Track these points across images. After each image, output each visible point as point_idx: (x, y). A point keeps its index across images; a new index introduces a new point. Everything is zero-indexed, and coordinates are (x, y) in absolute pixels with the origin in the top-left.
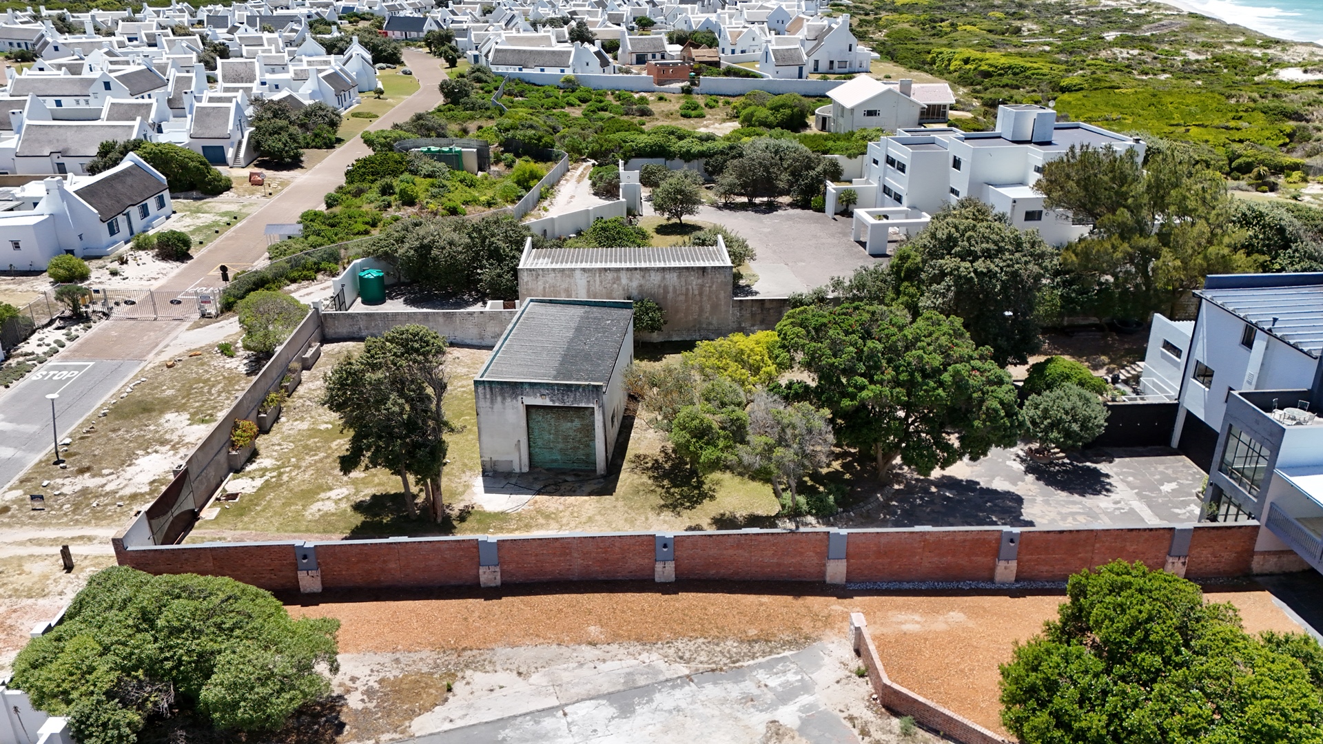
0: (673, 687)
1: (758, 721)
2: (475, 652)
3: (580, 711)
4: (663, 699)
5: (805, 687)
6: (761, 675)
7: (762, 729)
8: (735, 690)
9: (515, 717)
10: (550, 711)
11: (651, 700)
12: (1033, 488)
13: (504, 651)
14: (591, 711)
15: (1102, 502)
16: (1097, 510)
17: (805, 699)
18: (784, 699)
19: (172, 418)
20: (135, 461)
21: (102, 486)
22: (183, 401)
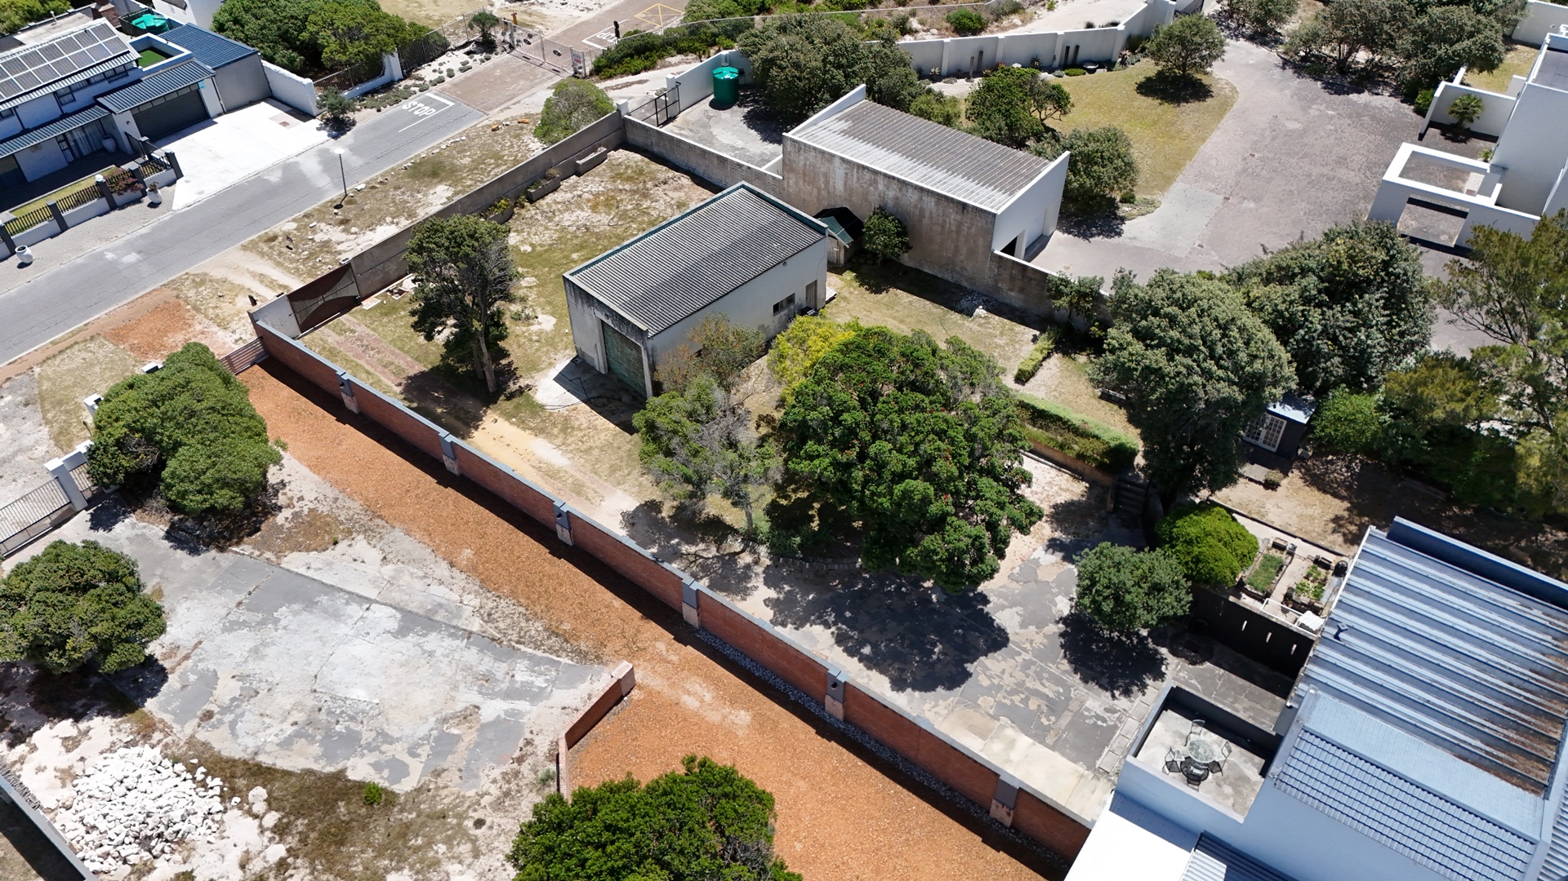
0: (451, 635)
1: (468, 697)
2: (383, 523)
3: (381, 612)
4: (433, 641)
5: (533, 695)
6: (522, 665)
7: (459, 706)
8: (487, 663)
9: (341, 590)
10: (363, 600)
11: (425, 635)
12: (1039, 640)
13: (398, 533)
14: (384, 617)
15: (1095, 701)
16: (1074, 706)
17: (522, 705)
18: (510, 695)
19: (440, 191)
20: (378, 228)
21: (339, 243)
22: (464, 175)
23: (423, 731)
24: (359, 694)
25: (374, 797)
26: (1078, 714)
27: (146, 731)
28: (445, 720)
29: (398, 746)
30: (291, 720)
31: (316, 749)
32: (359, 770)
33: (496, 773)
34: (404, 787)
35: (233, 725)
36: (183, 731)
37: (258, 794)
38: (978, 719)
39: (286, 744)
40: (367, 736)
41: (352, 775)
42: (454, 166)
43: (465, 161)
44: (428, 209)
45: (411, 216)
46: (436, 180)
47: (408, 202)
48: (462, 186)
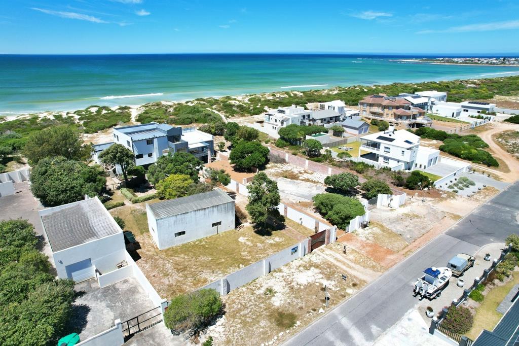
19: (277, 302)
20: (307, 284)
21: (322, 278)
22: (264, 312)
25: (286, 177)
42: (270, 320)
43: (263, 323)
44: (284, 290)
45: (292, 288)
46: (280, 310)
47: (294, 297)
48: (266, 303)
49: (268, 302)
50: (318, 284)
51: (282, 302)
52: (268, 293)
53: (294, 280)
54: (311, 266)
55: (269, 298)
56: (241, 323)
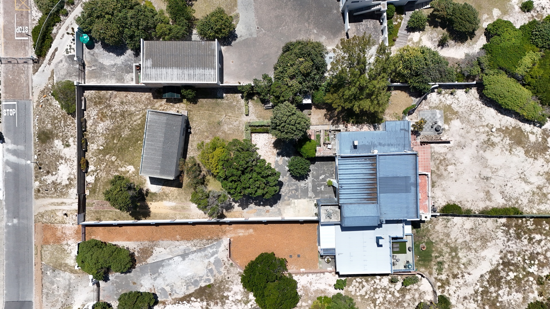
0: (193, 253)
1: (206, 261)
2: (156, 242)
3: (176, 258)
4: (191, 256)
5: (216, 252)
6: (209, 249)
7: (207, 264)
8: (203, 253)
9: (165, 260)
10: (171, 258)
11: (188, 257)
12: (287, 178)
13: (161, 242)
14: (178, 259)
15: (302, 184)
16: (299, 187)
17: (216, 256)
18: (212, 255)
19: (58, 143)
20: (59, 168)
21: (56, 180)
22: (56, 132)
23: (206, 272)
24: (189, 274)
25: (210, 286)
26: (301, 188)
27: (164, 303)
28: (207, 267)
29: (204, 277)
30: (184, 286)
31: (193, 286)
32: (203, 284)
33: (223, 269)
34: (212, 281)
35: (176, 293)
36: (170, 299)
37: (192, 299)
38: (287, 202)
39: (187, 289)
40: (198, 279)
41: (203, 286)
42: (49, 130)
43: (49, 126)
44: (63, 152)
45: (62, 158)
46: (51, 140)
47: (55, 153)
48: (61, 137)
49: (61, 138)
50: (54, 173)
51: (56, 145)
52: (67, 143)
53: (66, 164)
54: (70, 183)
55: (63, 141)
56: (57, 117)
